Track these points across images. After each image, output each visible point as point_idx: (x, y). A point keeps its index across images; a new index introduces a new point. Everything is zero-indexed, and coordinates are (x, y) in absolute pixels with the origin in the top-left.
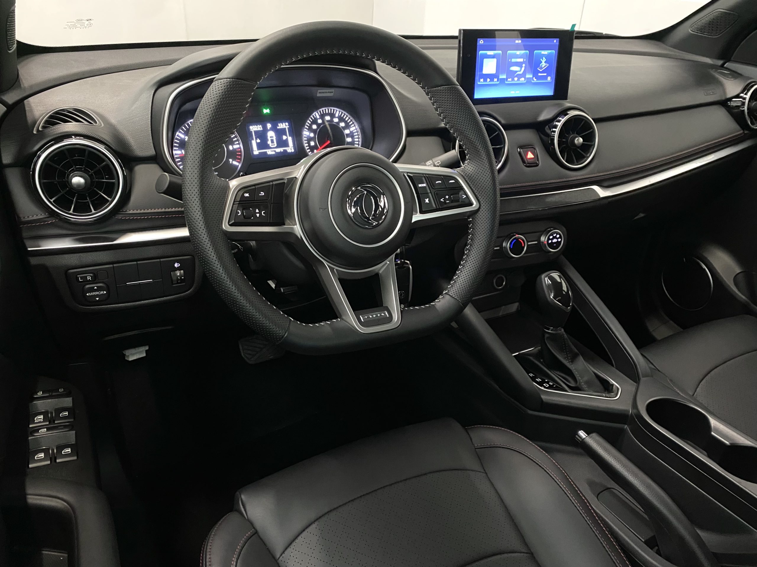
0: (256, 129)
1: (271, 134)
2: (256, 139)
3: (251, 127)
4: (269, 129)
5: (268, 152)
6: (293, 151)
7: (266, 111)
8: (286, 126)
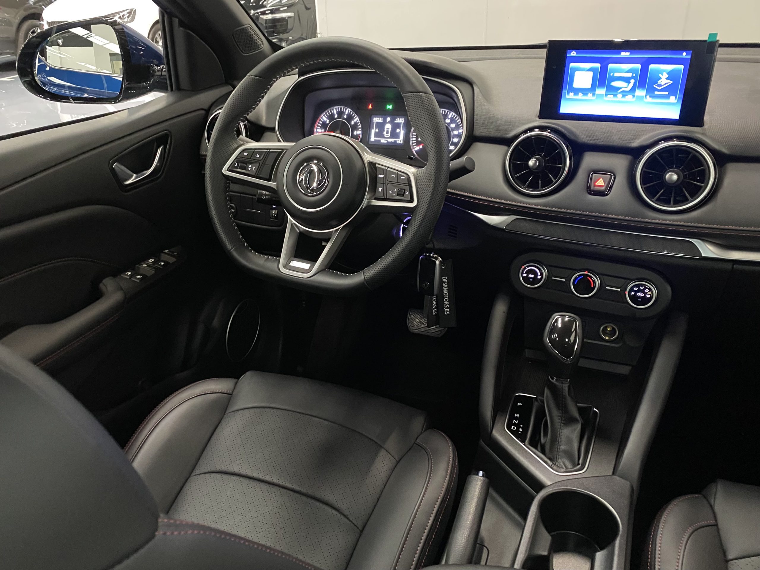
0: (378, 121)
1: (388, 126)
2: (376, 129)
3: (374, 119)
4: (388, 121)
5: (381, 141)
6: (402, 142)
7: (390, 107)
8: (402, 121)
